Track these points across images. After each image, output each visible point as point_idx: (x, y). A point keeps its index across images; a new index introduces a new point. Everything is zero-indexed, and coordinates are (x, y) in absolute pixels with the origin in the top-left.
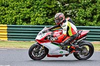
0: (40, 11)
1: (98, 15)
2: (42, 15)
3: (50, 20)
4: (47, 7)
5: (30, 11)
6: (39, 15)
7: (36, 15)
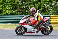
0: (8, 6)
1: (42, 9)
2: (9, 8)
3: (14, 12)
4: (12, 4)
5: (3, 6)
6: (8, 8)
7: (6, 9)
